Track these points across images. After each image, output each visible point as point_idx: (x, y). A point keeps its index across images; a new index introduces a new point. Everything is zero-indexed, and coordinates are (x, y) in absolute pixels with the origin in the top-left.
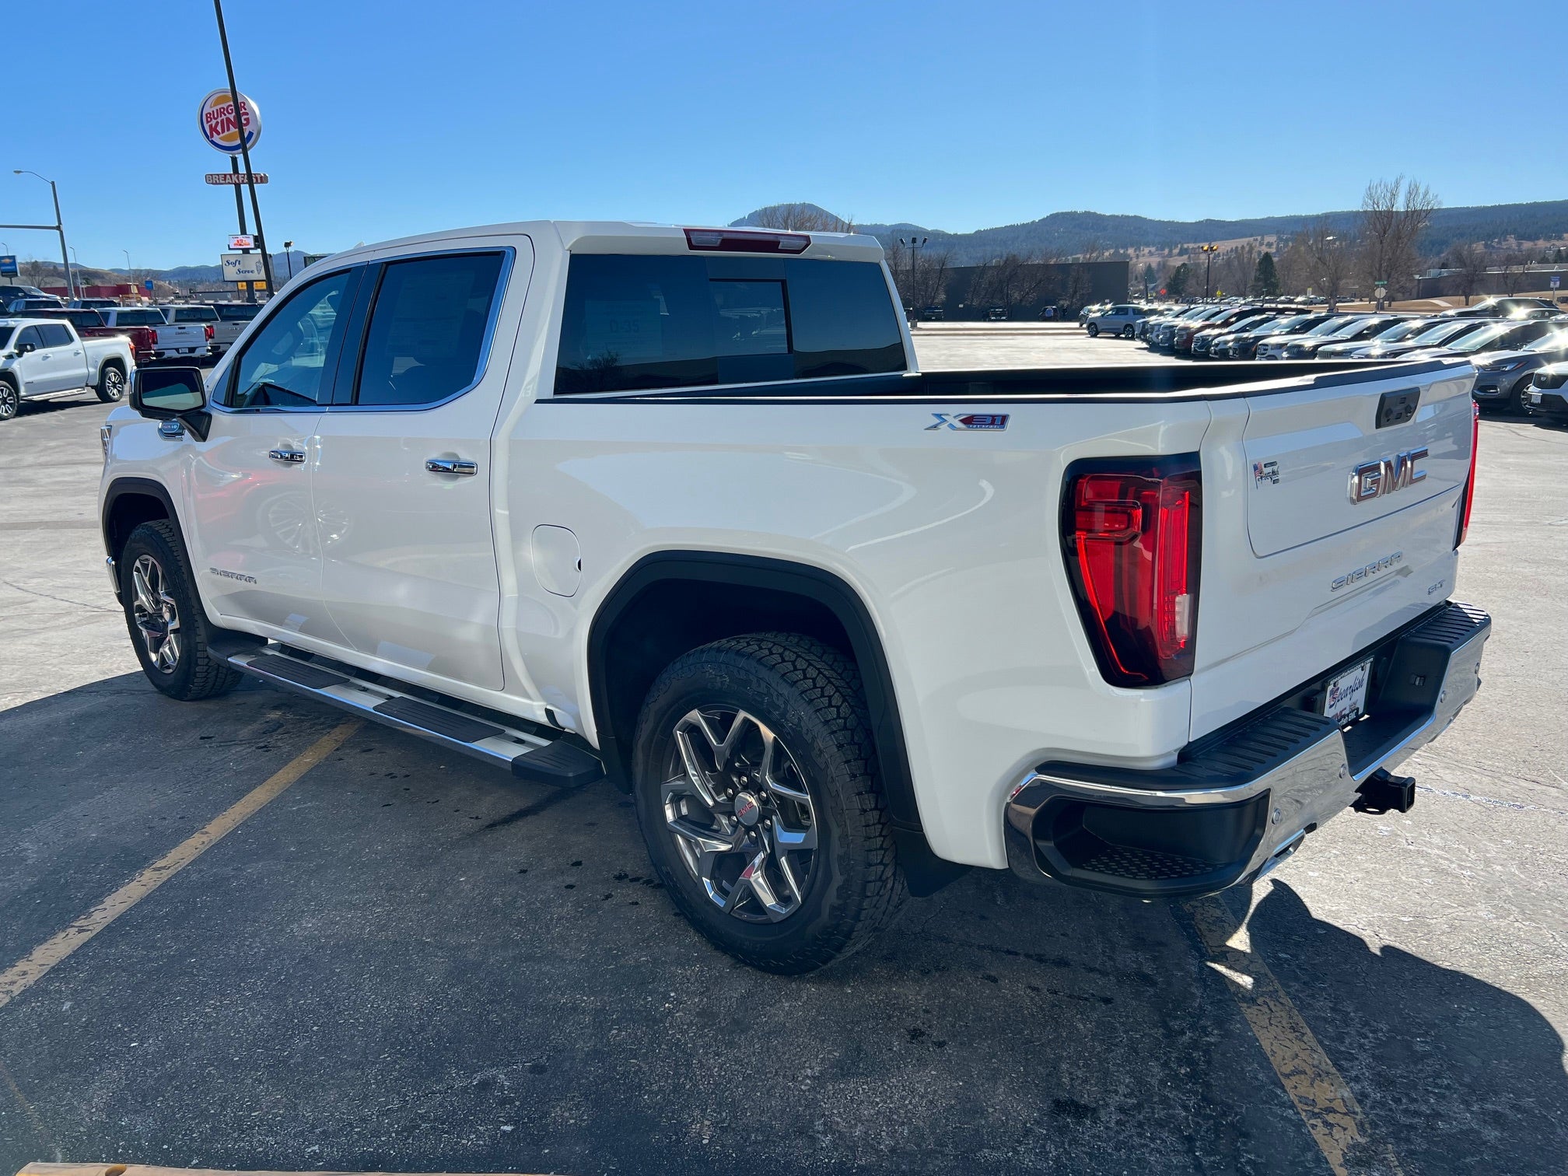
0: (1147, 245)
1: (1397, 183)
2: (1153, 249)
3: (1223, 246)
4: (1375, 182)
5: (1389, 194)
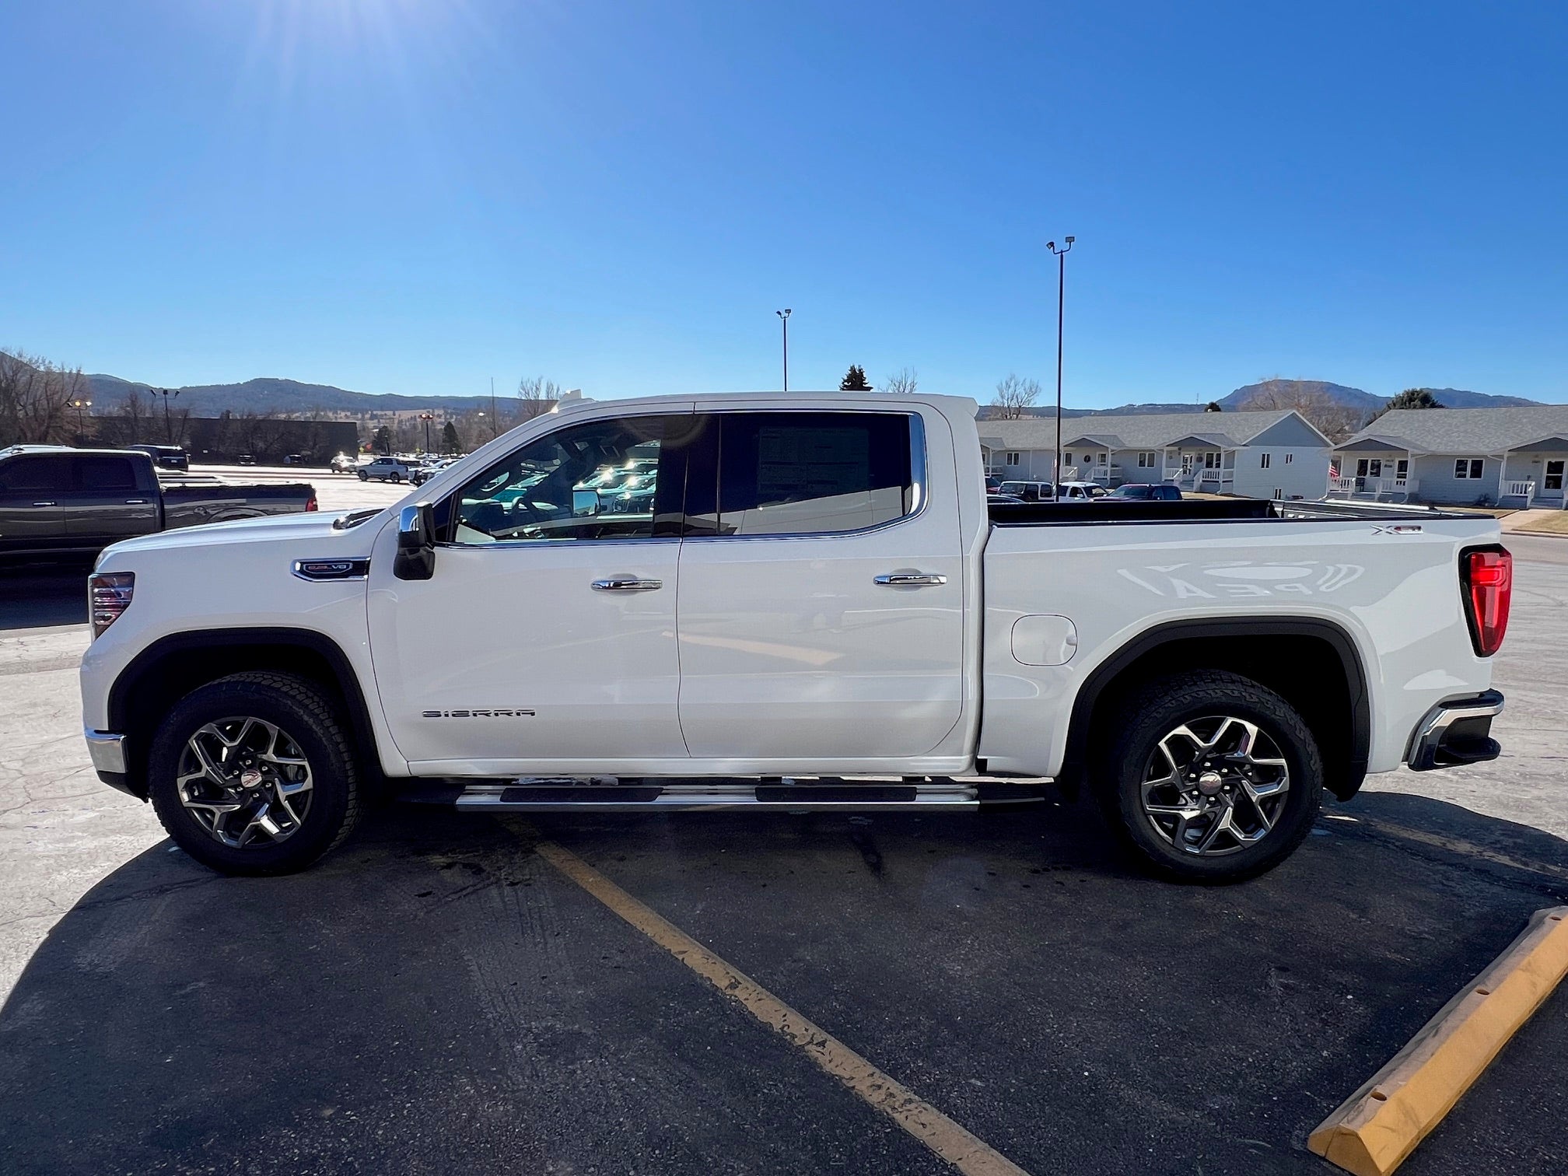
0: (343, 410)
1: (540, 381)
2: (349, 414)
3: (406, 415)
4: (525, 380)
5: (534, 388)
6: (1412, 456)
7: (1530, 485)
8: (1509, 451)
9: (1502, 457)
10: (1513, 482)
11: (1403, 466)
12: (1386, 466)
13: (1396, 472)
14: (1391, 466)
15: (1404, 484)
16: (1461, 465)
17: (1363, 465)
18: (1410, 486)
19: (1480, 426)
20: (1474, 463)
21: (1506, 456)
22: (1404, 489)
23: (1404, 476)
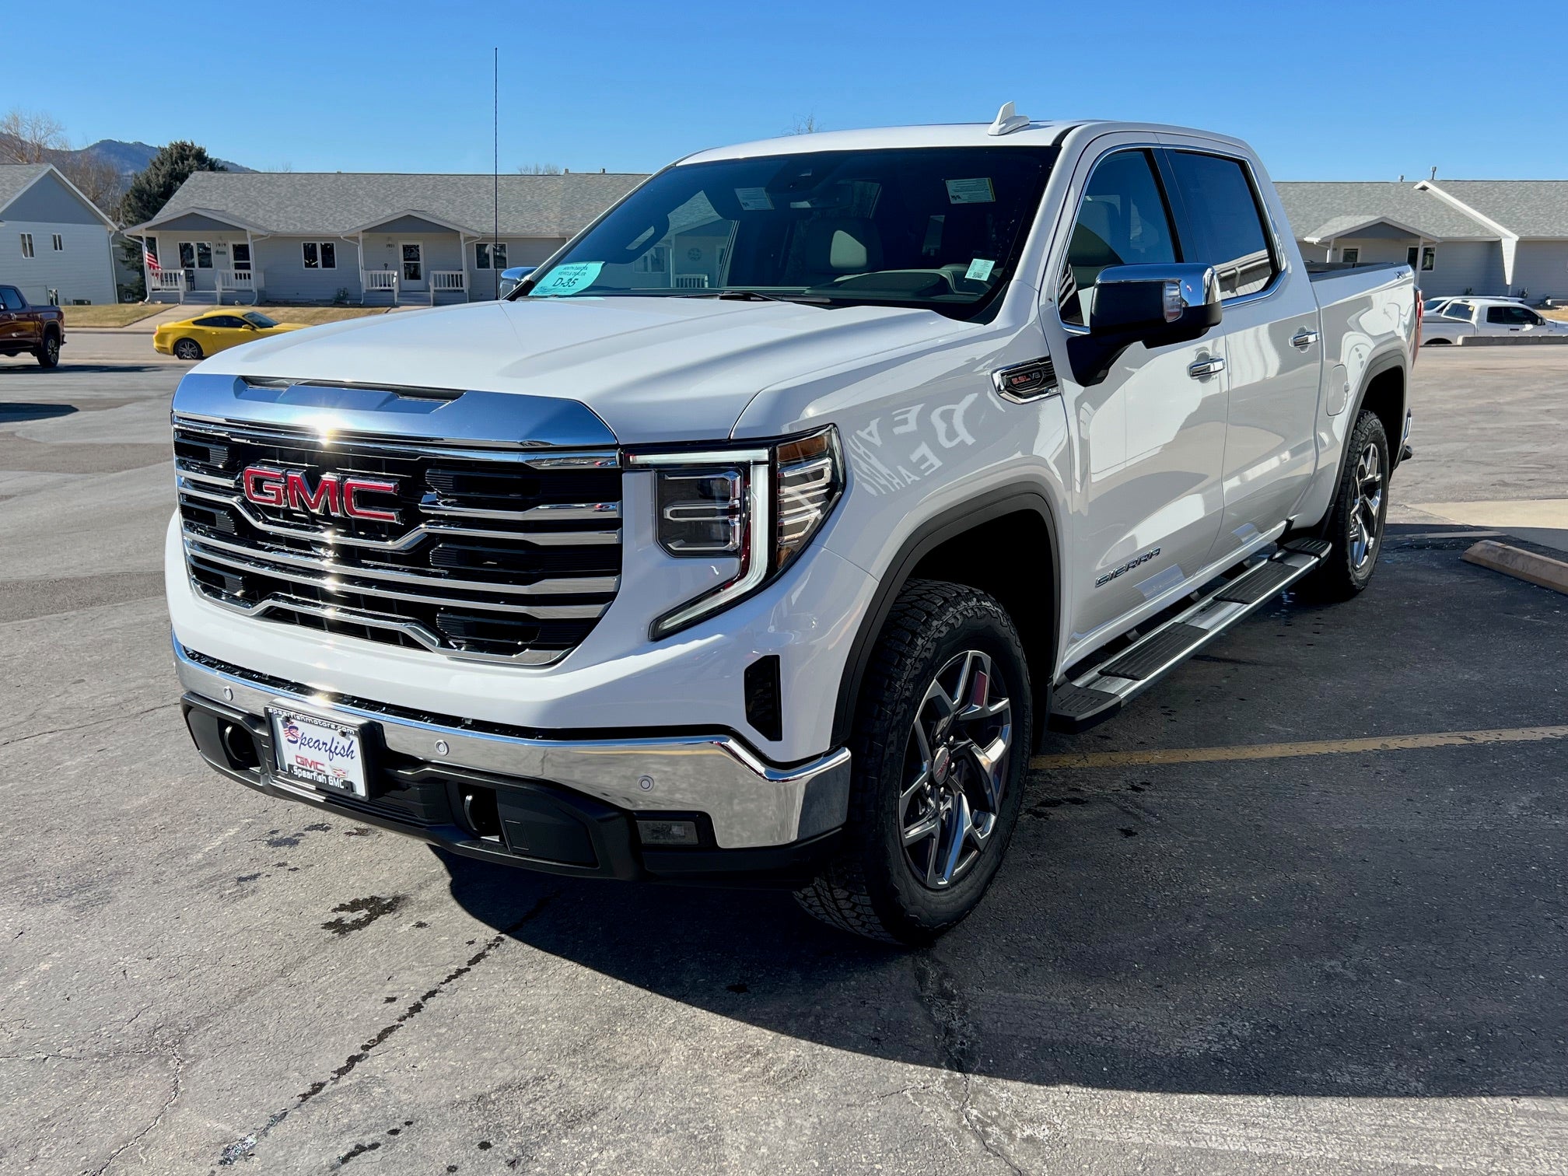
6: (253, 237)
7: (393, 275)
8: (363, 231)
9: (356, 239)
10: (374, 272)
11: (241, 252)
12: (217, 252)
13: (232, 261)
14: (224, 253)
15: (249, 278)
16: (310, 252)
17: (185, 250)
18: (255, 281)
19: (315, 199)
20: (324, 248)
21: (361, 238)
22: (250, 285)
23: (247, 267)
